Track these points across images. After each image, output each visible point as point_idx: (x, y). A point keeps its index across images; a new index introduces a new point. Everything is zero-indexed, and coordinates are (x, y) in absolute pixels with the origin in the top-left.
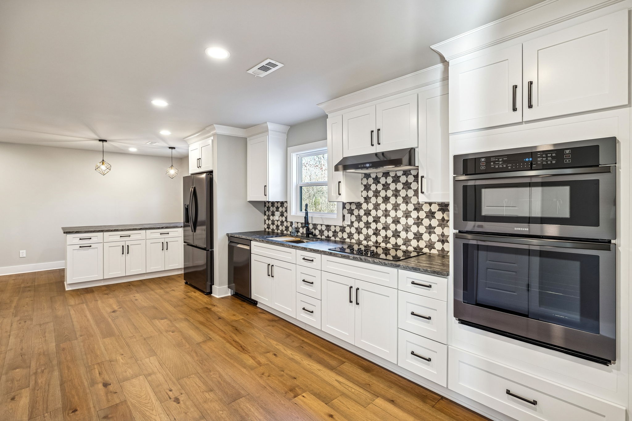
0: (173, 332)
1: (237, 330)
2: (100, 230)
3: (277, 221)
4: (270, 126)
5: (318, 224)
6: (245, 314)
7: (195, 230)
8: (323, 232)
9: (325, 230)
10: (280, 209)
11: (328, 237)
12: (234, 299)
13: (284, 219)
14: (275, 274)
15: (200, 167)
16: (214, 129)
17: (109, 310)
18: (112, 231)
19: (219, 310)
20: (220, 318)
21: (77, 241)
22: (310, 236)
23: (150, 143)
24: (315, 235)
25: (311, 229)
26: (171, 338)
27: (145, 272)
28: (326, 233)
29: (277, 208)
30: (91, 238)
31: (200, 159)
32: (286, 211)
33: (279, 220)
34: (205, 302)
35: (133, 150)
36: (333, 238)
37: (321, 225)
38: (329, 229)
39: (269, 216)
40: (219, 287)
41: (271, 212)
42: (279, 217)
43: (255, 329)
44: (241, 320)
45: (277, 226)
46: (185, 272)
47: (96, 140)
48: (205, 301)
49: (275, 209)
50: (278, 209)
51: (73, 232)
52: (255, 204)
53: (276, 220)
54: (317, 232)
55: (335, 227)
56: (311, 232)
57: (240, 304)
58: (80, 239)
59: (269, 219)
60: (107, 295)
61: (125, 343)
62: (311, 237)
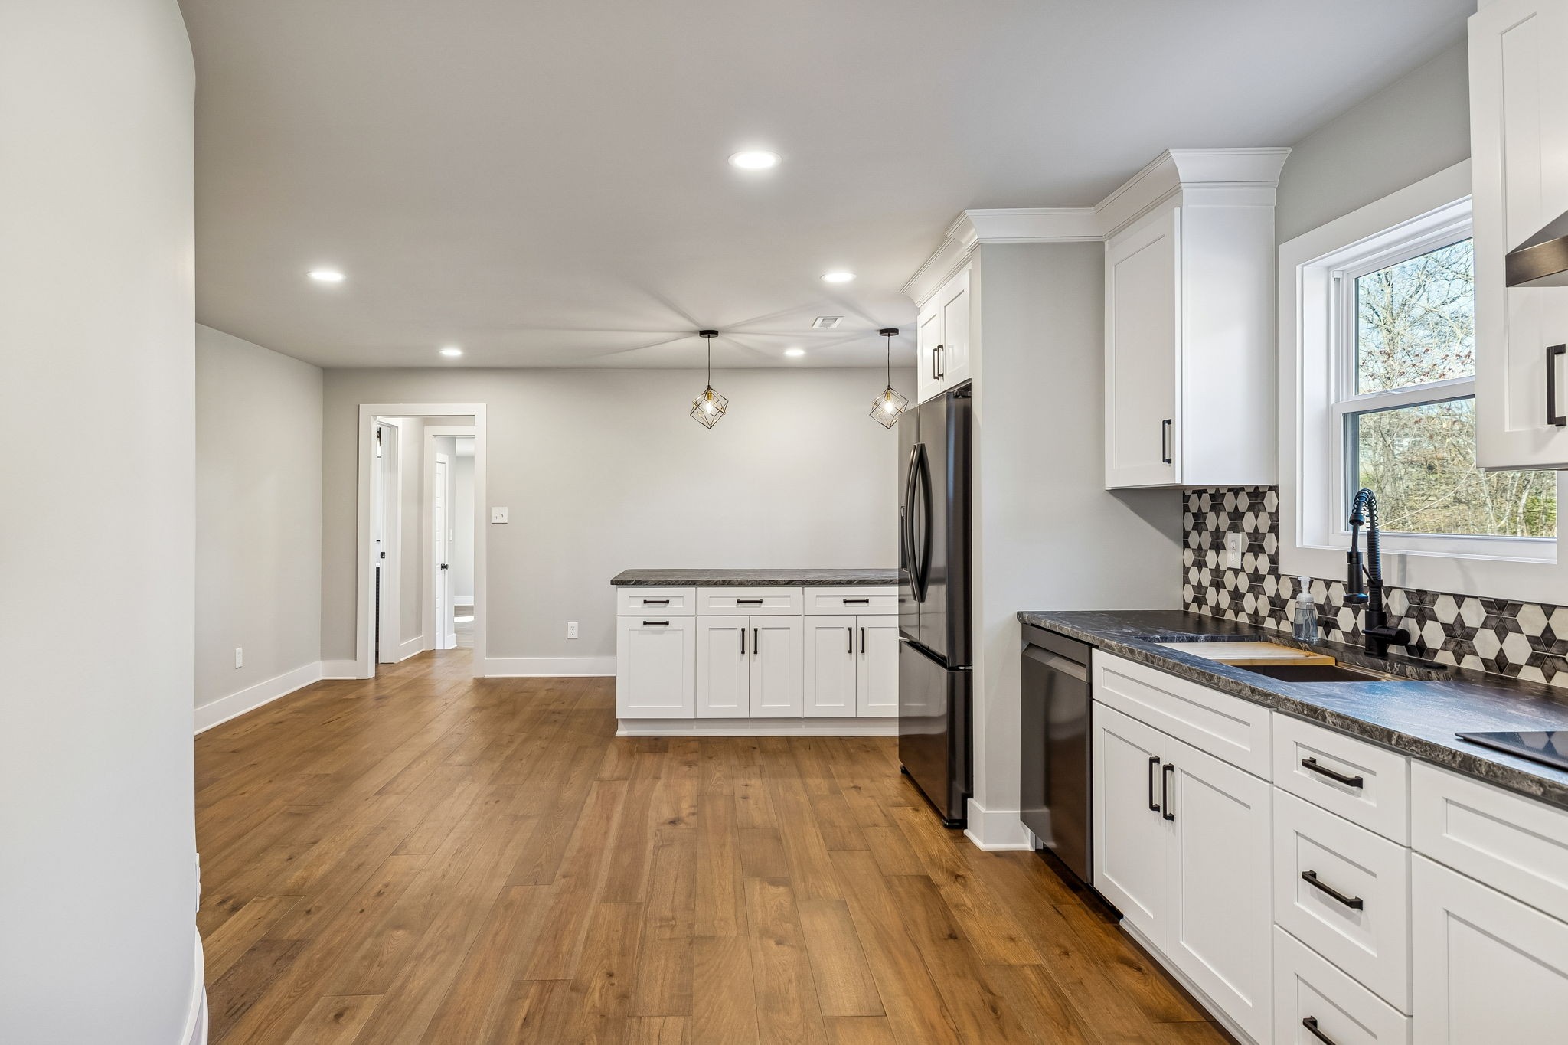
0: (778, 943)
1: (994, 1011)
2: (688, 581)
3: (1236, 572)
4: (1187, 164)
5: (1435, 595)
6: (1059, 946)
7: (921, 595)
8: (1470, 634)
9: (1484, 625)
10: (1249, 522)
11: (1501, 661)
12: (1038, 871)
13: (1263, 565)
14: (1177, 807)
15: (942, 375)
16: (968, 225)
17: (667, 813)
18: (716, 584)
19: (967, 900)
20: (953, 936)
21: (638, 607)
22: (1393, 649)
23: (820, 320)
24: (1421, 648)
25: (1400, 618)
26: (763, 962)
27: (799, 715)
28: (1487, 644)
29: (1236, 517)
30: (667, 602)
31: (941, 347)
32: (1274, 529)
33: (1242, 569)
34: (929, 855)
35: (795, 353)
36: (1532, 675)
37: (1459, 599)
38: (1509, 625)
39: (1200, 551)
40: (987, 809)
41: (1211, 532)
42: (1243, 554)
43: (1071, 1034)
44: (1028, 971)
45: (1236, 596)
46: (901, 734)
47: (693, 332)
48: (934, 849)
49: (1224, 521)
50: (1238, 523)
51: (630, 581)
52: (1136, 498)
53: (1229, 569)
54: (1433, 635)
55: (1548, 616)
56: (1393, 633)
57: (1053, 896)
58: (645, 602)
59: (1200, 564)
60: (690, 766)
61: (639, 936)
62: (1400, 659)
